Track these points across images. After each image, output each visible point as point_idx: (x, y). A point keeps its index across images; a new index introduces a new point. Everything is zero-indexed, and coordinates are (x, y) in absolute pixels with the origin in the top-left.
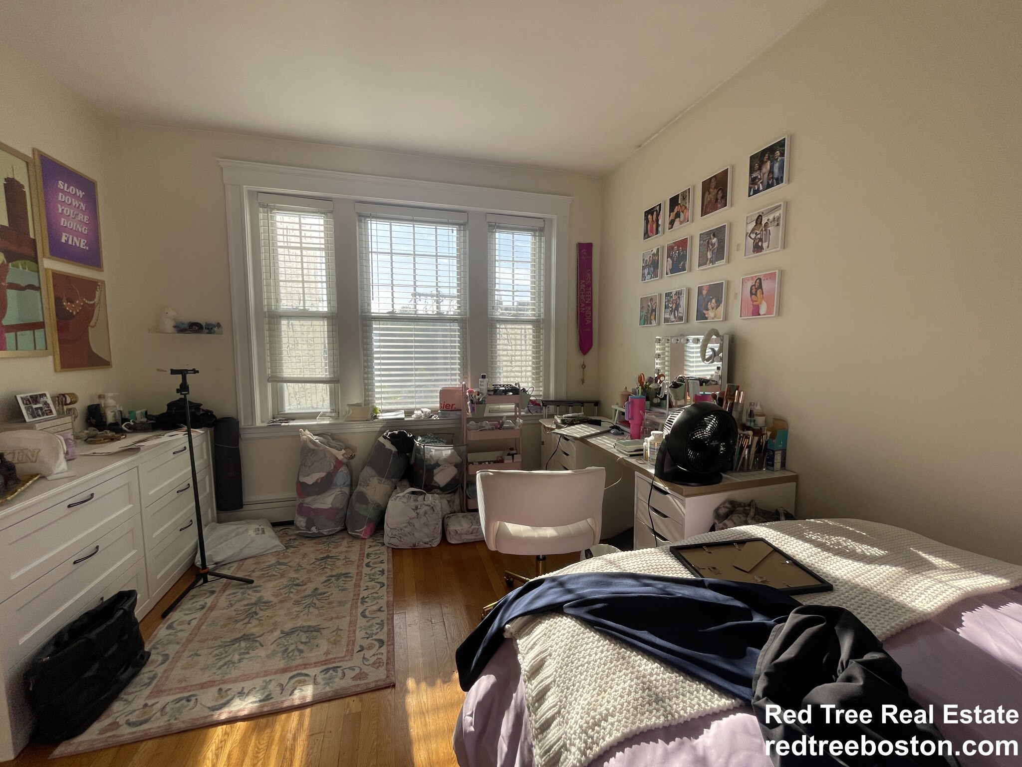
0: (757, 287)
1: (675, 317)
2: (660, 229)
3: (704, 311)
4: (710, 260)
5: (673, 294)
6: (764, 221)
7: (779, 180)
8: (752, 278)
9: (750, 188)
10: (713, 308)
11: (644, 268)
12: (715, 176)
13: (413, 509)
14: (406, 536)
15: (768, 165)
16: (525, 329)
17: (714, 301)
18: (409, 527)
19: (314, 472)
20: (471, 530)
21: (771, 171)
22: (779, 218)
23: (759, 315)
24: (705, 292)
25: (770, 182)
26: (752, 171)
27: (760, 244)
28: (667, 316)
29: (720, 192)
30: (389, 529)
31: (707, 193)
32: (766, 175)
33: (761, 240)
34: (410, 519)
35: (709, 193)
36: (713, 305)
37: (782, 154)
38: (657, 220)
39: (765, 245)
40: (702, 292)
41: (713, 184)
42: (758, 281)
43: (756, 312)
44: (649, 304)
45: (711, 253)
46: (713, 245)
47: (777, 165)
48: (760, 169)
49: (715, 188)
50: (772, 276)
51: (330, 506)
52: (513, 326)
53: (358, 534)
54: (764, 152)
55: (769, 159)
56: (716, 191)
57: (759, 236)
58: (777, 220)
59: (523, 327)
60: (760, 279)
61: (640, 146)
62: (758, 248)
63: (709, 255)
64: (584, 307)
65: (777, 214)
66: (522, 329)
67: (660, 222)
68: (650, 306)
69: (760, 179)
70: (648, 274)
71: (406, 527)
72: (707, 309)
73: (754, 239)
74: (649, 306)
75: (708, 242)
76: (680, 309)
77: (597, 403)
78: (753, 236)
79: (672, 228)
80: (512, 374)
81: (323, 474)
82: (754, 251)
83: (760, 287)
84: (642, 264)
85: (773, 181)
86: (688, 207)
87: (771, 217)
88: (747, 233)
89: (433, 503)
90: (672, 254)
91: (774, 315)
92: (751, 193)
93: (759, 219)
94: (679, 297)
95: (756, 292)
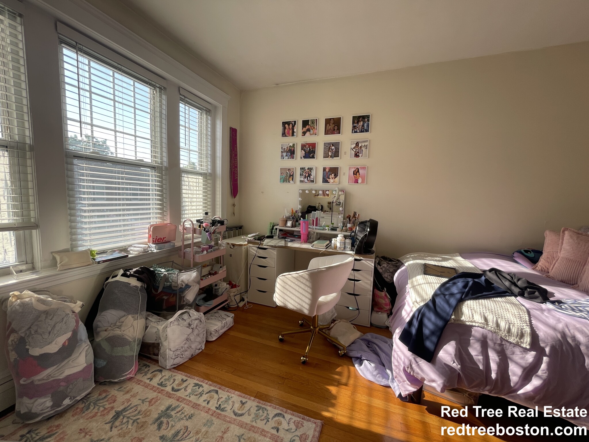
0: (356, 172)
1: (308, 180)
2: (295, 134)
3: (327, 179)
4: (331, 156)
5: (306, 169)
6: (360, 145)
7: (367, 131)
8: (354, 168)
9: (353, 130)
10: (333, 178)
11: (282, 152)
12: (333, 118)
13: (187, 327)
14: (186, 351)
15: (361, 123)
16: (198, 179)
17: (333, 175)
18: (187, 342)
19: (58, 336)
20: (223, 325)
21: (363, 126)
22: (367, 146)
23: (358, 183)
24: (327, 170)
25: (363, 130)
26: (353, 123)
27: (358, 154)
28: (302, 179)
29: (336, 126)
30: (171, 353)
31: (328, 125)
32: (361, 127)
33: (358, 152)
34: (188, 335)
35: (330, 125)
36: (333, 177)
37: (368, 121)
38: (293, 129)
39: (360, 155)
40: (325, 170)
41: (332, 121)
42: (357, 169)
43: (356, 181)
44: (288, 172)
45: (331, 153)
46: (332, 150)
47: (366, 125)
48: (358, 123)
49: (333, 124)
50: (364, 168)
51: (85, 365)
52: (192, 176)
53: (128, 376)
54: (360, 117)
55: (362, 120)
56: (333, 125)
57: (357, 151)
58: (366, 147)
59: (197, 177)
60: (358, 169)
61: (277, 85)
62: (357, 155)
63: (330, 154)
64: (234, 168)
65: (366, 144)
66: (196, 179)
67: (295, 130)
68: (289, 173)
69: (358, 127)
70: (286, 156)
71: (185, 344)
72: (329, 178)
73: (355, 152)
74: (287, 173)
75: (329, 148)
76: (311, 176)
77: (241, 227)
78: (355, 150)
79: (304, 135)
80: (192, 212)
81: (69, 335)
82: (355, 157)
83: (358, 171)
84: (281, 150)
85: (364, 130)
86: (315, 128)
87: (363, 144)
88: (351, 148)
89: (200, 316)
90: (305, 149)
91: (365, 184)
92: (353, 132)
93: (357, 144)
94: (311, 171)
95: (356, 173)
